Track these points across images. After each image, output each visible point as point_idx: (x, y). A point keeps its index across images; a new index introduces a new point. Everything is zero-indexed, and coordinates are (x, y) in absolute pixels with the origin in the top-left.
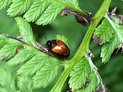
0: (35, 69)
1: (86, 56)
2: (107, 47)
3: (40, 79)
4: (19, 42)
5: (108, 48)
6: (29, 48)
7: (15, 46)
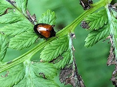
0: (16, 32)
1: (68, 35)
2: (94, 34)
3: (17, 42)
4: (10, 5)
5: (96, 35)
6: (17, 13)
7: (5, 7)
